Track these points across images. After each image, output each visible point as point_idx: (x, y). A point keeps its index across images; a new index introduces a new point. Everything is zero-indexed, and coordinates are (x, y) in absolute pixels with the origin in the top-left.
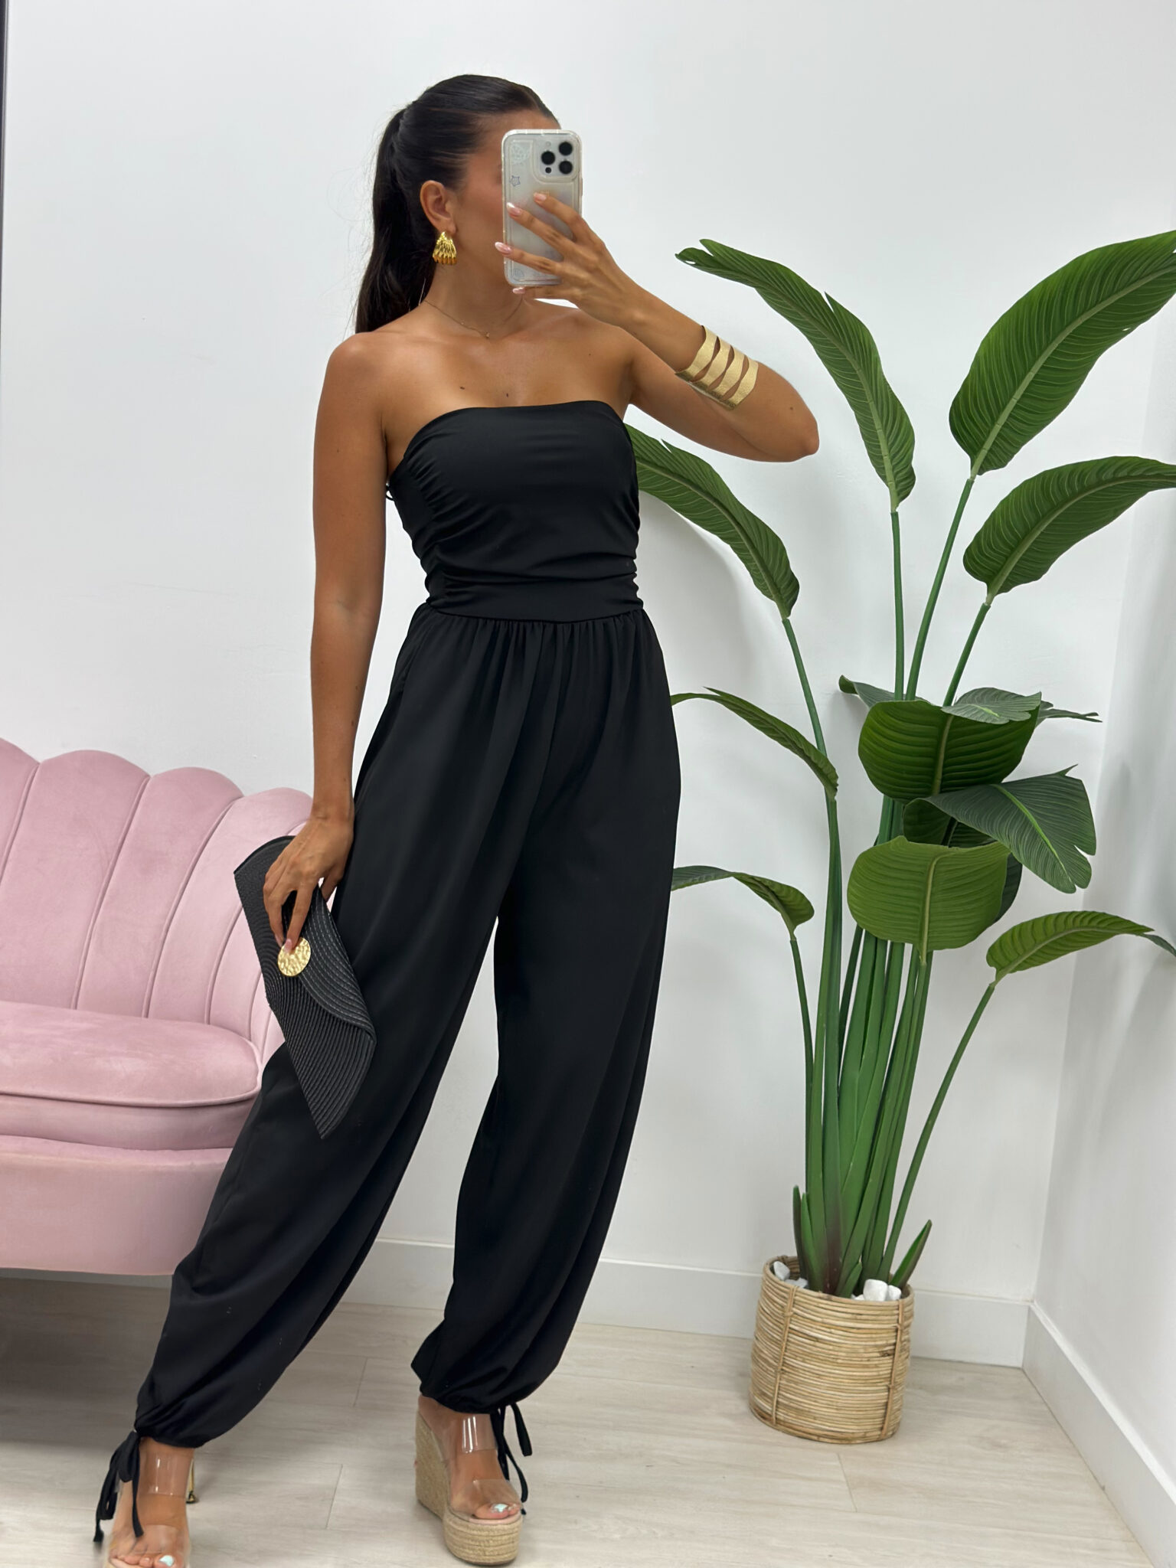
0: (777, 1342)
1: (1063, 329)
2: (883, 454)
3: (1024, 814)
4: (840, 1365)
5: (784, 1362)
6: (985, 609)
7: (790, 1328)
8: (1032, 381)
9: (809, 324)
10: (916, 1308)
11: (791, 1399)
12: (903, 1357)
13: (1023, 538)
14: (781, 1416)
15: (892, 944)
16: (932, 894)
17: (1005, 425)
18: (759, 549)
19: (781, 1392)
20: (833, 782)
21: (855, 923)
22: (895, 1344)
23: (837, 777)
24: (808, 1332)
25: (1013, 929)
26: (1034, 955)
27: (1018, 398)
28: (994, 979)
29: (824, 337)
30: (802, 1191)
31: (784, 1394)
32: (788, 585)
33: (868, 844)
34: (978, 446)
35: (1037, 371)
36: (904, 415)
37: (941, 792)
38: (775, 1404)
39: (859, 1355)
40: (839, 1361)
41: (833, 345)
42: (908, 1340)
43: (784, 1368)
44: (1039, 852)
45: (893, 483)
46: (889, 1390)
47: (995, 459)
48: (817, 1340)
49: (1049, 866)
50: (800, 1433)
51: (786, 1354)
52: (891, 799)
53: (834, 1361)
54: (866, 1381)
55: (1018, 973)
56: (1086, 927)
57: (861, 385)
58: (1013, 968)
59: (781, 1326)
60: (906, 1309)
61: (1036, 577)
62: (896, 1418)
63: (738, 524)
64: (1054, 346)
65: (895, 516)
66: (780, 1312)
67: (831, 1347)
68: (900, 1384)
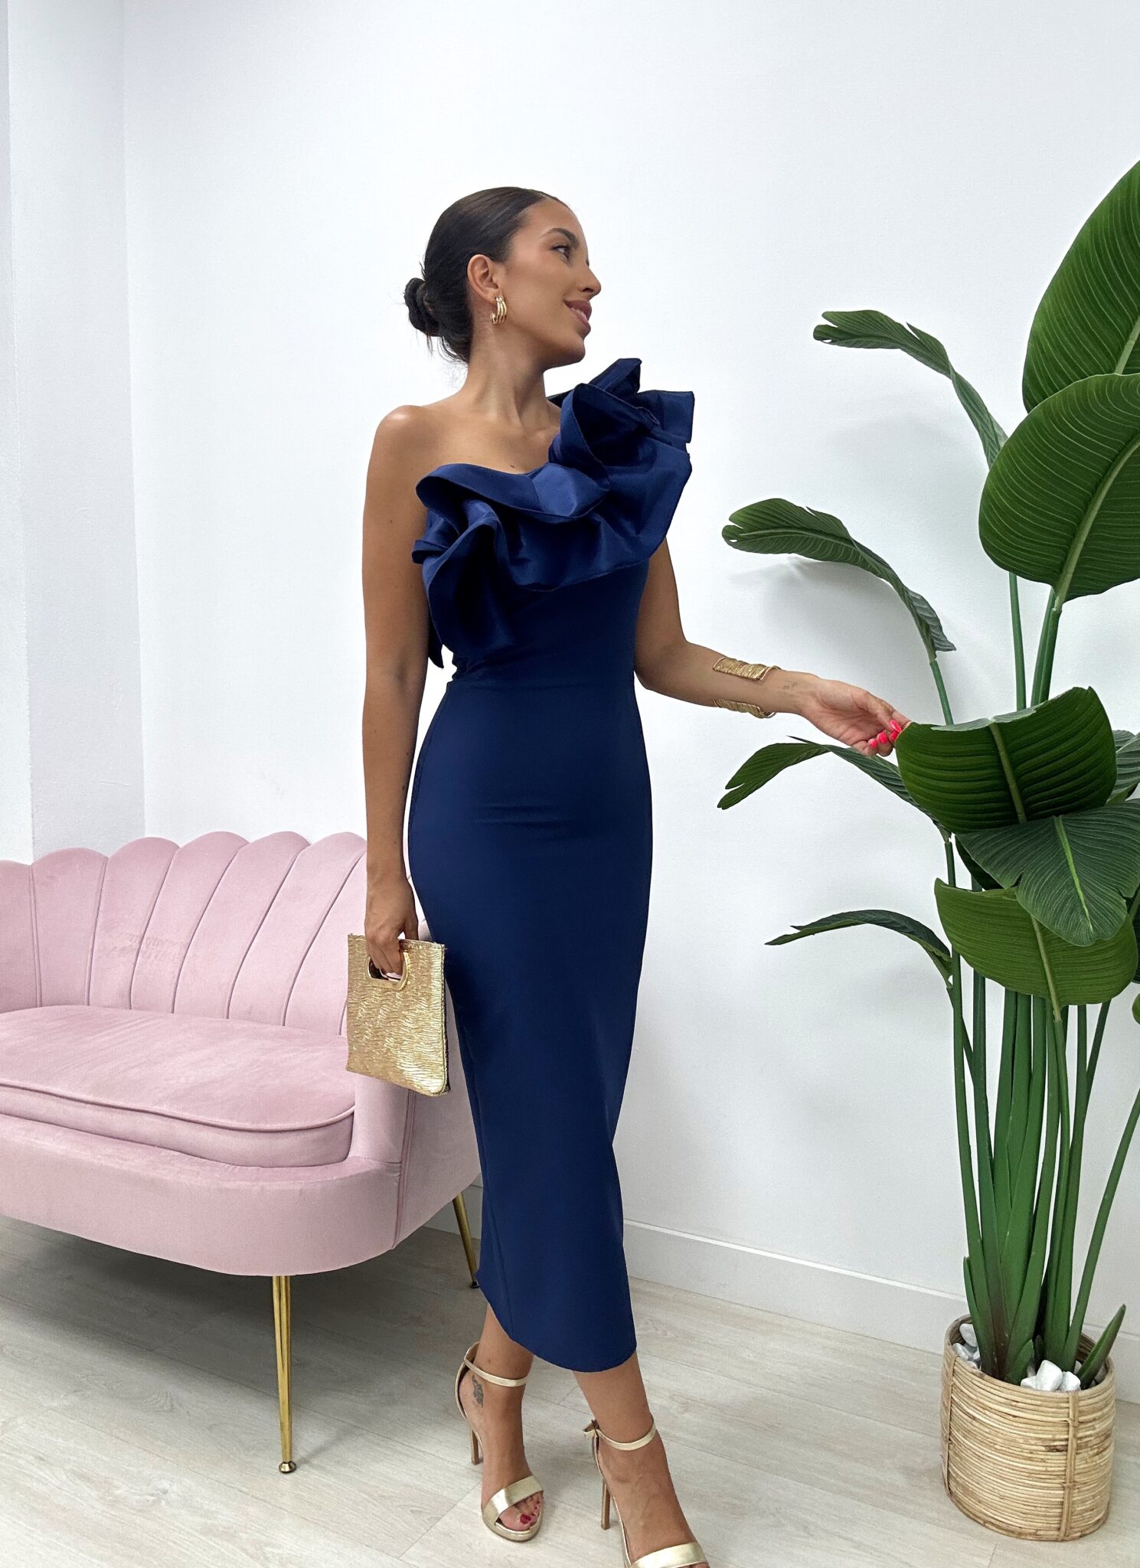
0: (946, 1408)
4: (997, 1451)
5: (950, 1432)
6: (1056, 616)
7: (952, 1398)
11: (957, 1473)
14: (953, 1487)
19: (950, 1462)
24: (965, 1408)
31: (952, 1465)
38: (947, 1472)
39: (1017, 1444)
40: (997, 1447)
42: (1095, 1436)
43: (951, 1438)
46: (1065, 1488)
50: (968, 1512)
51: (951, 1424)
53: (991, 1446)
54: (1031, 1474)
59: (947, 1393)
60: (1082, 1403)
67: (988, 1431)
68: (1084, 1484)
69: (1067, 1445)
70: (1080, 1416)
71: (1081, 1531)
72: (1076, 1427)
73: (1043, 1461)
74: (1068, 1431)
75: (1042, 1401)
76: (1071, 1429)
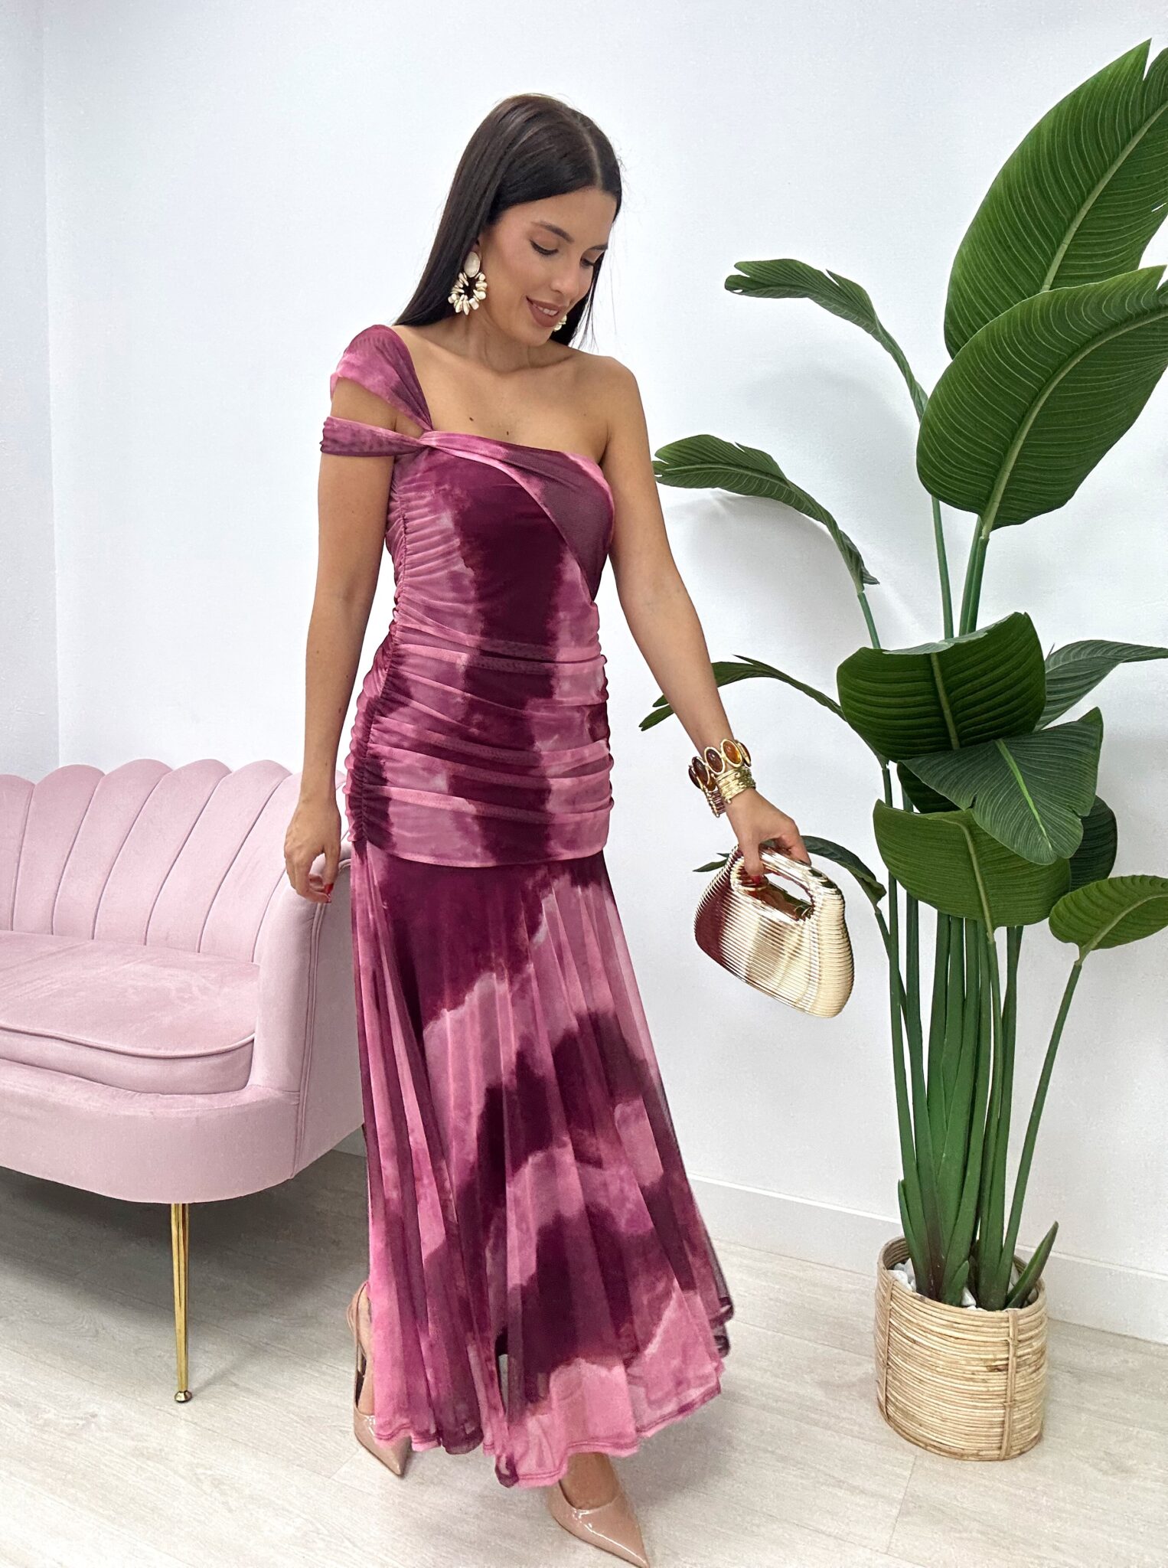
0: (883, 1333)
7: (890, 1323)
11: (904, 1403)
12: (1024, 1372)
14: (891, 1412)
24: (905, 1331)
31: (891, 1389)
38: (884, 1397)
39: (960, 1366)
40: (938, 1370)
46: (1005, 1407)
48: (914, 1342)
49: (1024, 830)
51: (889, 1348)
53: (933, 1369)
54: (973, 1396)
59: (884, 1318)
60: (1021, 1322)
66: (883, 1302)
67: (930, 1353)
68: (1023, 1402)
69: (1007, 1365)
70: (1019, 1335)
71: (1020, 1449)
72: (1016, 1348)
74: (1008, 1353)
75: (983, 1322)
76: (1012, 1348)
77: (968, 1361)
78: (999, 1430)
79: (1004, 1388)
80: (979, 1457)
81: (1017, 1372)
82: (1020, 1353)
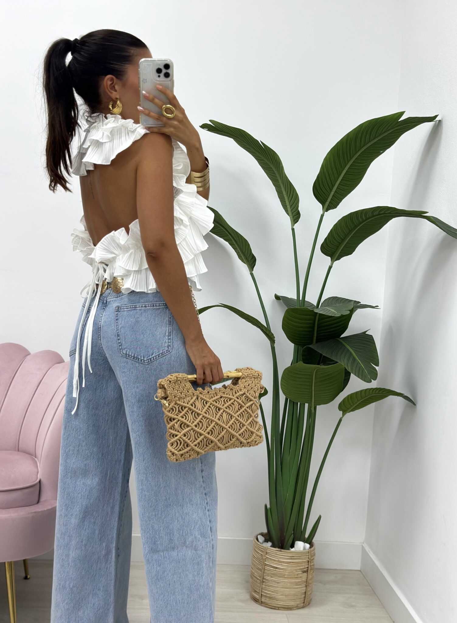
0: (260, 570)
1: (356, 153)
2: (287, 204)
3: (350, 351)
4: (285, 578)
5: (263, 578)
6: (330, 268)
7: (265, 564)
8: (345, 174)
9: (254, 152)
10: (316, 551)
11: (267, 593)
12: (311, 572)
13: (344, 238)
14: (263, 600)
15: (300, 404)
16: (315, 383)
17: (336, 192)
18: (239, 244)
19: (263, 590)
20: (273, 339)
21: (285, 397)
22: (308, 567)
23: (274, 337)
24: (272, 565)
25: (348, 396)
26: (358, 405)
27: (340, 181)
28: (341, 416)
29: (261, 157)
30: (268, 506)
31: (264, 591)
32: (252, 259)
33: (289, 364)
34: (325, 200)
35: (347, 170)
36: (294, 189)
37: (317, 342)
38: (260, 595)
39: (293, 573)
40: (286, 576)
41: (264, 161)
42: (314, 565)
43: (264, 580)
44: (356, 366)
45: (292, 216)
46: (306, 586)
47: (332, 206)
48: (276, 568)
49: (361, 372)
50: (271, 607)
51: (264, 574)
52: (297, 346)
53: (283, 576)
54: (297, 584)
55: (351, 412)
56: (378, 393)
57: (276, 177)
58: (349, 411)
59: (262, 563)
60: (312, 553)
61: (351, 254)
62: (310, 597)
63: (230, 234)
64: (354, 159)
65: (293, 230)
66: (261, 557)
67: (282, 571)
68: (311, 584)
69: (308, 570)
70: (312, 557)
71: (309, 602)
72: (310, 562)
73: (301, 577)
74: (308, 564)
75: (300, 554)
76: (309, 563)
77: (296, 570)
78: (304, 595)
79: (306, 579)
80: (298, 608)
81: (310, 572)
82: (311, 565)
